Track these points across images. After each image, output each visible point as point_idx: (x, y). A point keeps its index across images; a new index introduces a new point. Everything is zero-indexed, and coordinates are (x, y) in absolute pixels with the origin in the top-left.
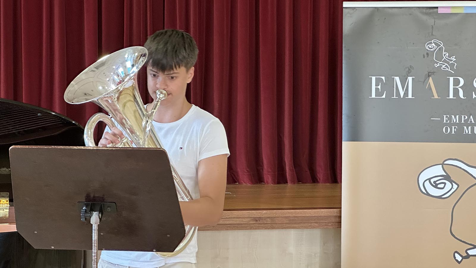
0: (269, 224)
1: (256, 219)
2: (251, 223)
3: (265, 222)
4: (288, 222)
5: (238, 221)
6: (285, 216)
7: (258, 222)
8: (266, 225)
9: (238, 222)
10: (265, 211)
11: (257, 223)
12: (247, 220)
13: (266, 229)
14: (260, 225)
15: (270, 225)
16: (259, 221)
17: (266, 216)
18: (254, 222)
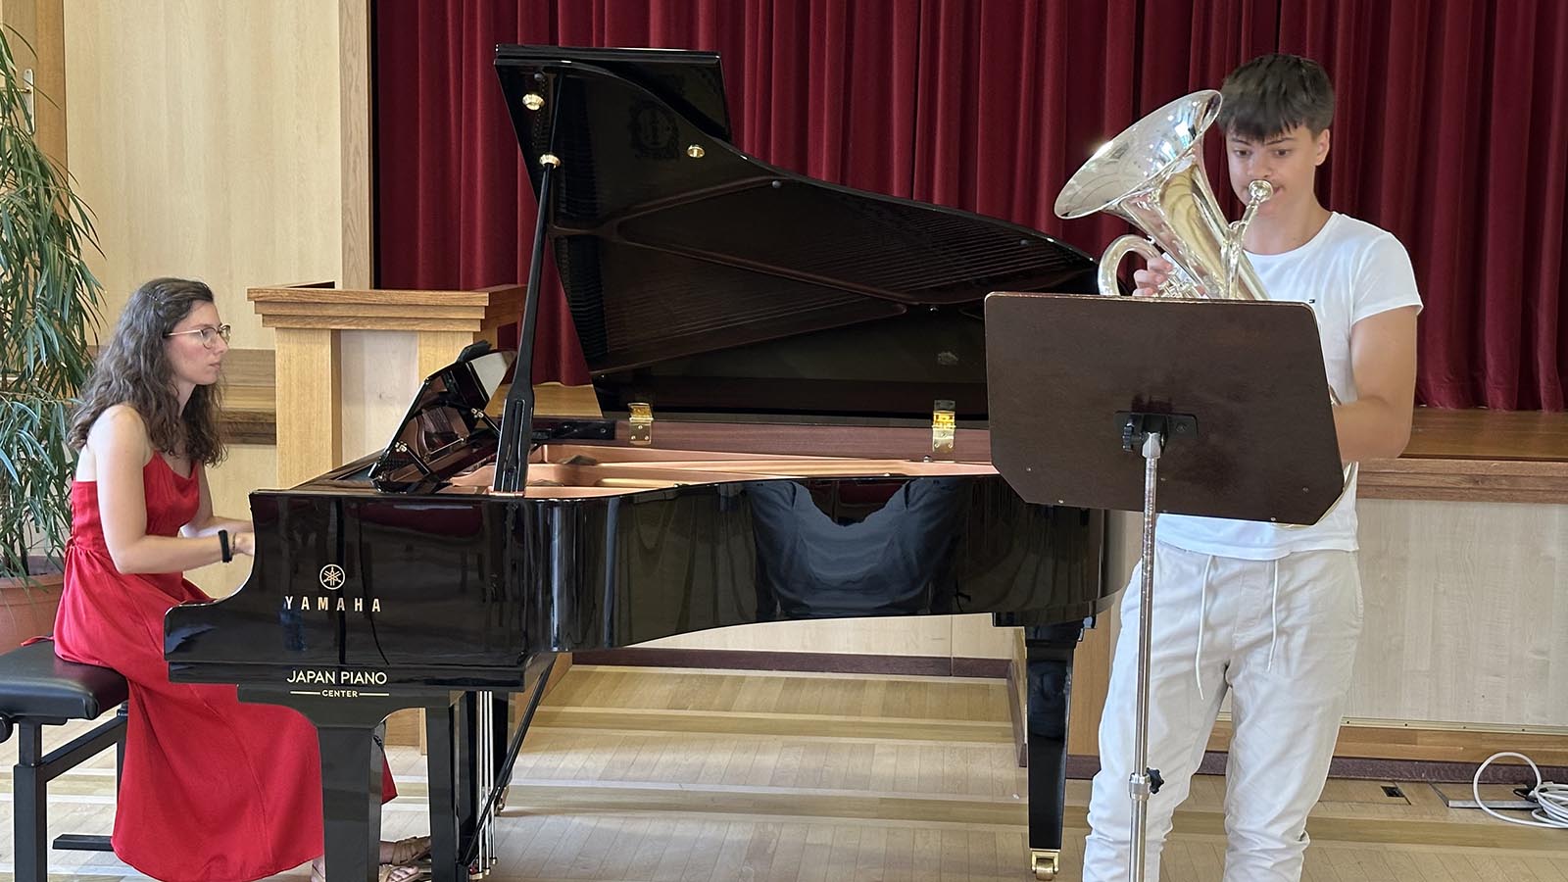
0: (1506, 490)
1: (1475, 479)
2: (1462, 486)
3: (1497, 487)
4: (1548, 488)
5: (1433, 481)
6: (1542, 474)
7: (1481, 485)
8: (1499, 493)
9: (1433, 484)
10: (1496, 463)
11: (1477, 486)
12: (1452, 479)
13: (1497, 500)
14: (1484, 493)
15: (1505, 493)
16: (1482, 483)
17: (1497, 472)
18: (1471, 486)
